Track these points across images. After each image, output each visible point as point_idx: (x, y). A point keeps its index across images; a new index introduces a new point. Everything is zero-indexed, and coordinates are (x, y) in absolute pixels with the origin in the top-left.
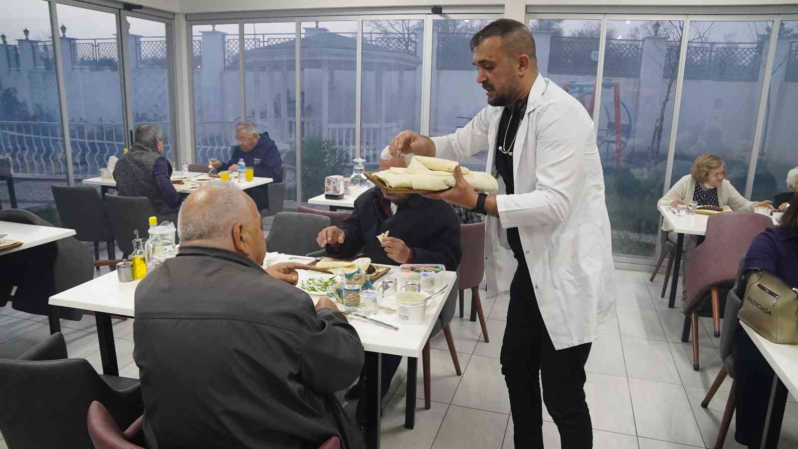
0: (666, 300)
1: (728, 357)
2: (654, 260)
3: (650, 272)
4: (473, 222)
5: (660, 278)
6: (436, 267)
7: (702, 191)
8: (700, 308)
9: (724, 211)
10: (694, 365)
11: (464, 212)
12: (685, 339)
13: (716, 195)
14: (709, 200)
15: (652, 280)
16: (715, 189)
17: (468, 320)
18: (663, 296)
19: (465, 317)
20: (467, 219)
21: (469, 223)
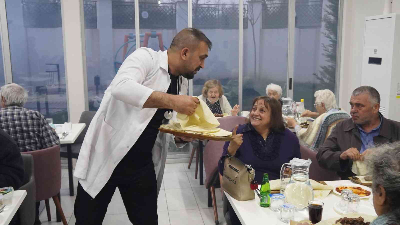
0: (198, 180)
1: (227, 213)
2: (189, 154)
3: (188, 162)
4: (47, 147)
5: (193, 165)
6: (6, 190)
7: (211, 105)
8: (215, 183)
9: (224, 117)
10: (216, 222)
11: (39, 140)
12: (210, 205)
13: (219, 106)
14: (216, 110)
15: (189, 168)
16: (218, 102)
17: (55, 222)
18: (196, 178)
19: (52, 220)
20: (42, 146)
21: (44, 148)
